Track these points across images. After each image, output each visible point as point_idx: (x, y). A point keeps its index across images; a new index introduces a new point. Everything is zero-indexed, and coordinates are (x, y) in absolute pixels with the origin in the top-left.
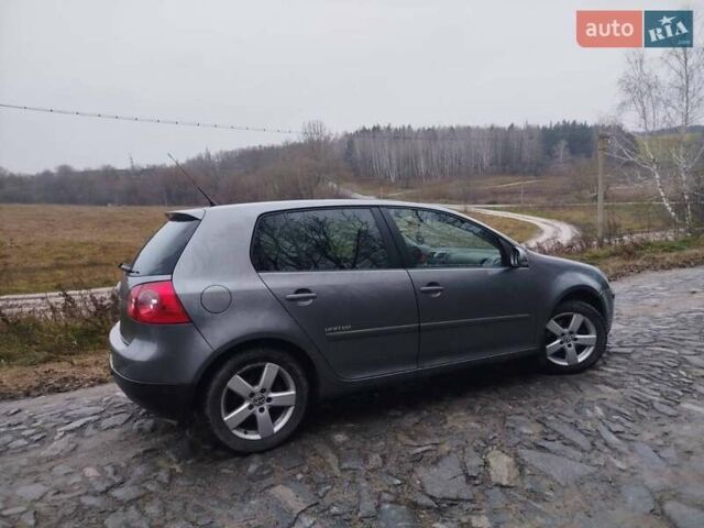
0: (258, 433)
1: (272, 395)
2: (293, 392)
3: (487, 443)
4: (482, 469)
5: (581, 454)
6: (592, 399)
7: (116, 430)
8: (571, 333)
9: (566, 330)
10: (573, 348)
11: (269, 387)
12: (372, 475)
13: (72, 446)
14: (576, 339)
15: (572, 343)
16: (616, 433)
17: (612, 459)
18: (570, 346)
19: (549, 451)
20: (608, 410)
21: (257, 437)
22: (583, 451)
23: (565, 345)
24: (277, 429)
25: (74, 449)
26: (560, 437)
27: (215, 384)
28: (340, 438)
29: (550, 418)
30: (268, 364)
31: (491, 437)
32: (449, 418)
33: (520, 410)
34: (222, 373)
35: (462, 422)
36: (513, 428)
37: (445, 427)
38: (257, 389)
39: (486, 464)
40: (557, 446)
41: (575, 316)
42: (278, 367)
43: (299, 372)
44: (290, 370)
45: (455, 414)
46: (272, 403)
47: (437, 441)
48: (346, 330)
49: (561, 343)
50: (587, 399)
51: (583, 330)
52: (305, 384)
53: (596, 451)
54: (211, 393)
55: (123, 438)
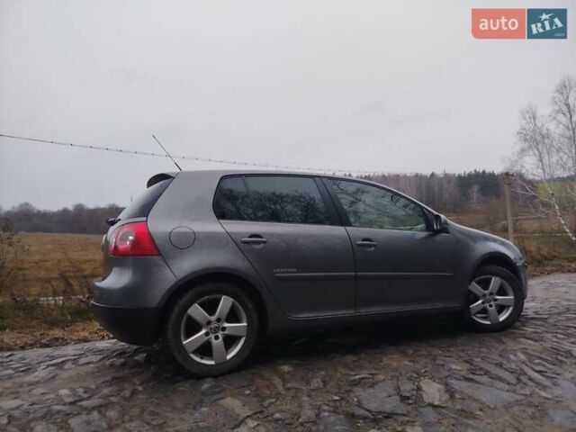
0: (212, 359)
1: (226, 325)
2: (245, 324)
3: (419, 375)
4: (415, 392)
5: (507, 386)
6: (515, 348)
7: (91, 365)
8: (491, 294)
9: (487, 292)
10: (493, 308)
11: (224, 317)
12: (313, 393)
13: (52, 375)
14: (496, 300)
15: (493, 303)
16: (539, 372)
17: (537, 390)
18: (491, 306)
19: (477, 382)
20: (529, 356)
21: (212, 363)
22: (509, 384)
23: (487, 305)
24: (229, 357)
25: (53, 377)
26: (487, 373)
27: (177, 309)
28: (286, 368)
29: (476, 360)
30: (224, 297)
31: (423, 371)
32: (384, 359)
33: (449, 354)
34: (183, 301)
35: (396, 361)
36: (443, 365)
37: (382, 364)
38: (213, 318)
39: (419, 389)
40: (484, 379)
41: (493, 278)
42: (232, 300)
43: (250, 306)
44: (242, 303)
45: (390, 356)
46: (226, 332)
47: (373, 372)
48: (292, 273)
49: (483, 303)
50: (509, 348)
51: (502, 292)
52: (255, 317)
53: (521, 385)
54: (173, 317)
55: (96, 370)
